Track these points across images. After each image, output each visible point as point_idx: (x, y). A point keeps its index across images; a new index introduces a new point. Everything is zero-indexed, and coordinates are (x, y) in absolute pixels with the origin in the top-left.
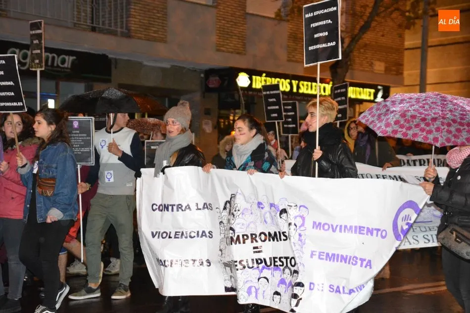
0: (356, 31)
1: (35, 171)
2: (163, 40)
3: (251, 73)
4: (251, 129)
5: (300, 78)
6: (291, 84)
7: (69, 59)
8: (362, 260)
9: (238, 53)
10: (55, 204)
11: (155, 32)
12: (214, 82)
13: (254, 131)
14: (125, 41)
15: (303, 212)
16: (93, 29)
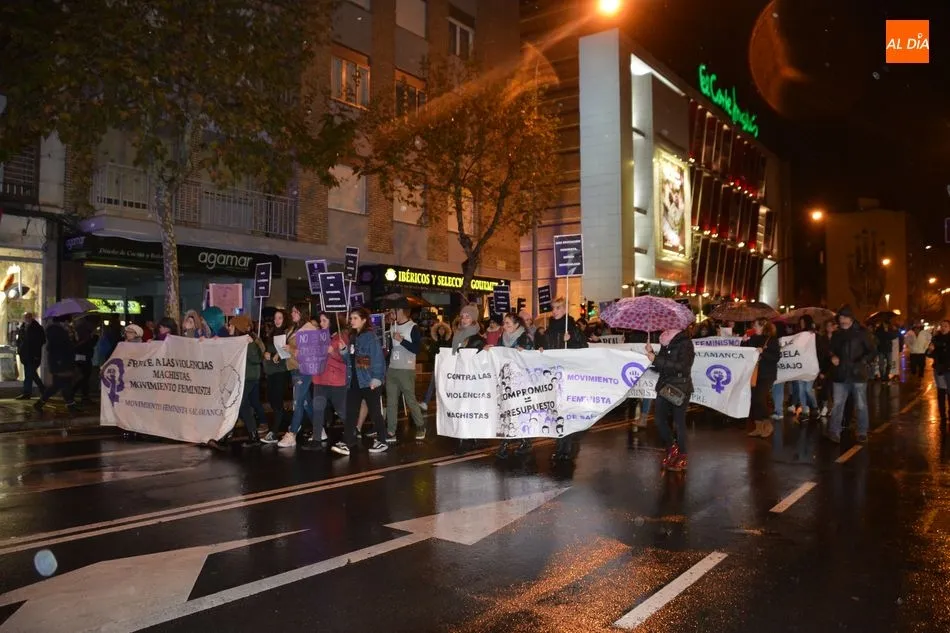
0: (482, 236)
1: (352, 352)
2: (325, 243)
3: (397, 269)
4: (515, 323)
5: (438, 273)
6: (431, 278)
7: (248, 260)
8: (603, 399)
9: (387, 253)
10: (373, 376)
11: (318, 236)
12: (367, 276)
13: (517, 324)
14: (293, 244)
15: (560, 370)
16: (267, 235)
